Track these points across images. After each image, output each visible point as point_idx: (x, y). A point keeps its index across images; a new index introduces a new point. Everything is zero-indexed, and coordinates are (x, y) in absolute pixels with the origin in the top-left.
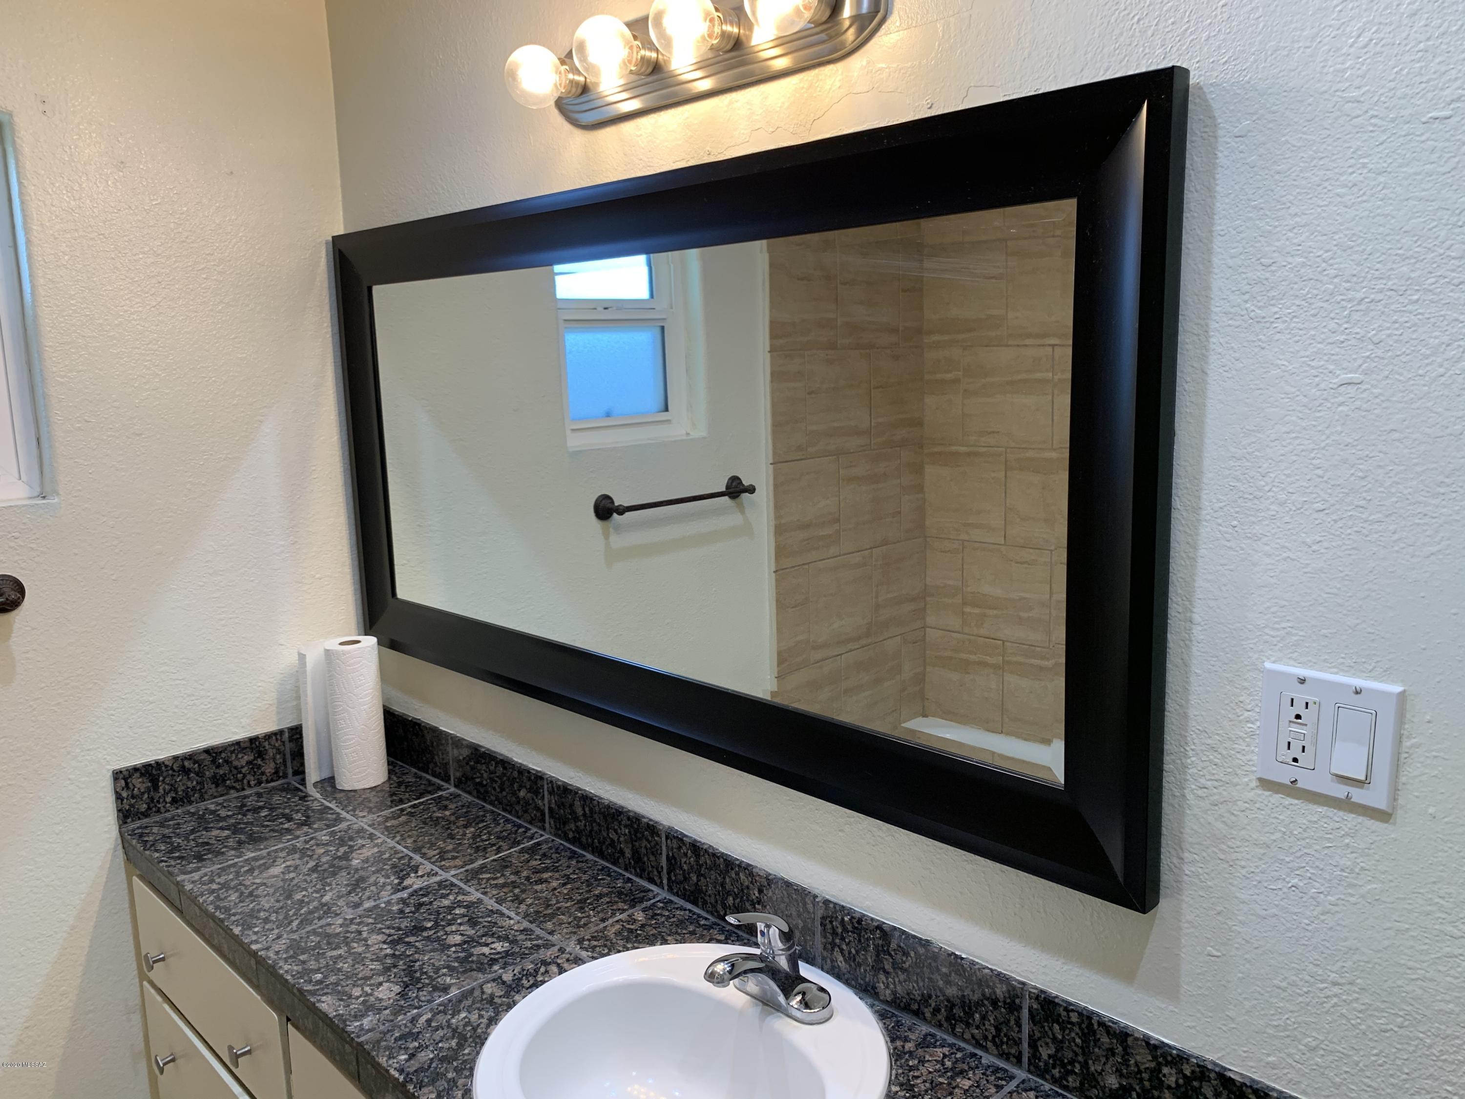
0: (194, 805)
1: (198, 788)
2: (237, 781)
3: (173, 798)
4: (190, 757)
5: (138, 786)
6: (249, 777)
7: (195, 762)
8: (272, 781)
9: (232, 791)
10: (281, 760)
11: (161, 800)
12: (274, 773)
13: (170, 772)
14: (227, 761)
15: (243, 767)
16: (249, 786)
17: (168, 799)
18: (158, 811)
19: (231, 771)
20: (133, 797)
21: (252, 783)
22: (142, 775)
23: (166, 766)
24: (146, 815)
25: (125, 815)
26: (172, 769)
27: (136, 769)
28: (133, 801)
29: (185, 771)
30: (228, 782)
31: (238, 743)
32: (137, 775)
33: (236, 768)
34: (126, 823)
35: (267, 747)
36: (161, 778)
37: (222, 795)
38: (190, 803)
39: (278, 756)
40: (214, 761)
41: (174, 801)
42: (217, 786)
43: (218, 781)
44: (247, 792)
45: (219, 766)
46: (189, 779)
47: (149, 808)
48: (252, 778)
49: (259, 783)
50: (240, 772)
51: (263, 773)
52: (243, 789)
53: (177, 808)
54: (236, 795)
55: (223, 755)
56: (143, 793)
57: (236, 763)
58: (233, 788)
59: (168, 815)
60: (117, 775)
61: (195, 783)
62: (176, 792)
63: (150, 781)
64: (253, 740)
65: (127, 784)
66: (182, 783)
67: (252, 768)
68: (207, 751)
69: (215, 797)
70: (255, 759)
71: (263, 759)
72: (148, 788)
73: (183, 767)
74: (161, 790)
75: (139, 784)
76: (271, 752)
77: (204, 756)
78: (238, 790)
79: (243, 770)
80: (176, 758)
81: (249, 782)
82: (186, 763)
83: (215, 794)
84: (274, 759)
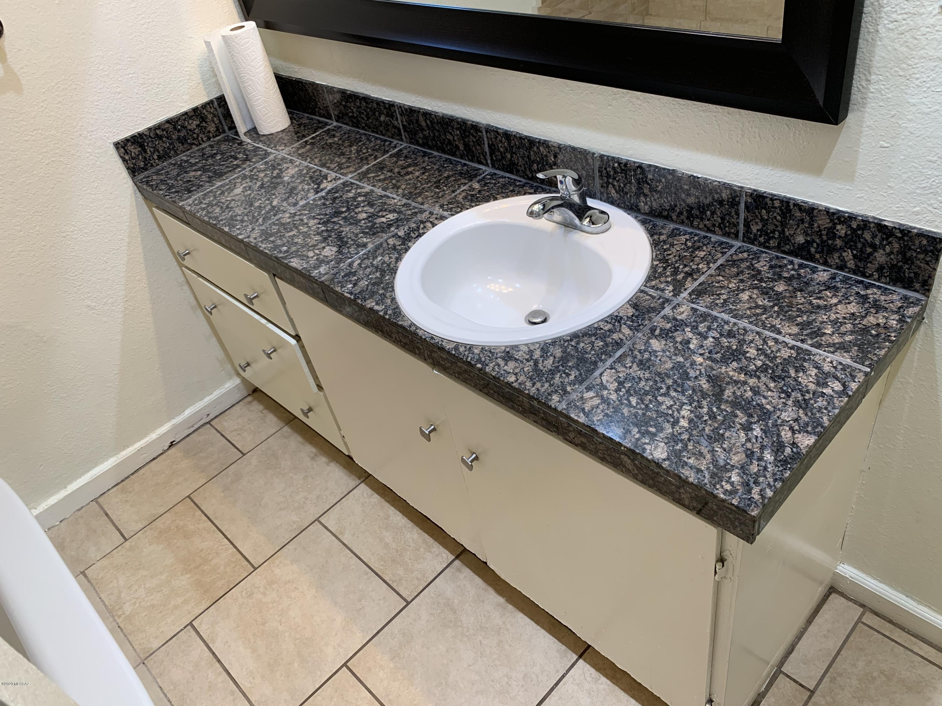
0: (173, 158)
1: (171, 147)
2: (194, 139)
3: (158, 156)
4: (158, 127)
5: (133, 151)
6: (201, 135)
7: (163, 130)
8: (217, 136)
9: (194, 146)
10: (218, 121)
11: (151, 158)
12: (216, 131)
13: (150, 139)
14: (183, 127)
15: (195, 129)
16: (203, 141)
17: (156, 157)
18: (152, 165)
19: (188, 133)
20: (133, 158)
21: (204, 139)
22: (133, 143)
23: (146, 135)
24: (145, 169)
25: (133, 171)
26: (150, 137)
27: (127, 140)
28: (134, 161)
29: (160, 137)
30: (189, 141)
31: (186, 113)
32: (130, 144)
33: (190, 130)
34: (135, 176)
35: (206, 113)
36: (146, 144)
37: (188, 150)
38: (170, 157)
39: (215, 119)
40: (175, 128)
41: (159, 158)
42: (183, 144)
43: (183, 141)
44: (203, 146)
45: (179, 131)
46: (163, 142)
47: (146, 165)
48: (203, 136)
49: (209, 138)
50: (194, 133)
51: (209, 132)
52: (200, 144)
53: (163, 162)
54: (197, 148)
55: (180, 123)
56: (138, 155)
57: (189, 127)
58: (193, 144)
59: (158, 167)
60: (117, 145)
61: (168, 144)
62: (158, 151)
63: (140, 147)
64: (195, 110)
65: (125, 150)
66: (162, 145)
67: (201, 129)
68: (168, 121)
69: (184, 152)
70: (201, 122)
71: (206, 122)
72: (139, 151)
73: (157, 134)
74: (149, 152)
75: (134, 150)
76: (210, 117)
77: (167, 125)
78: (197, 146)
79: (196, 131)
80: (150, 129)
81: (202, 139)
82: (158, 132)
83: (184, 150)
84: (213, 121)
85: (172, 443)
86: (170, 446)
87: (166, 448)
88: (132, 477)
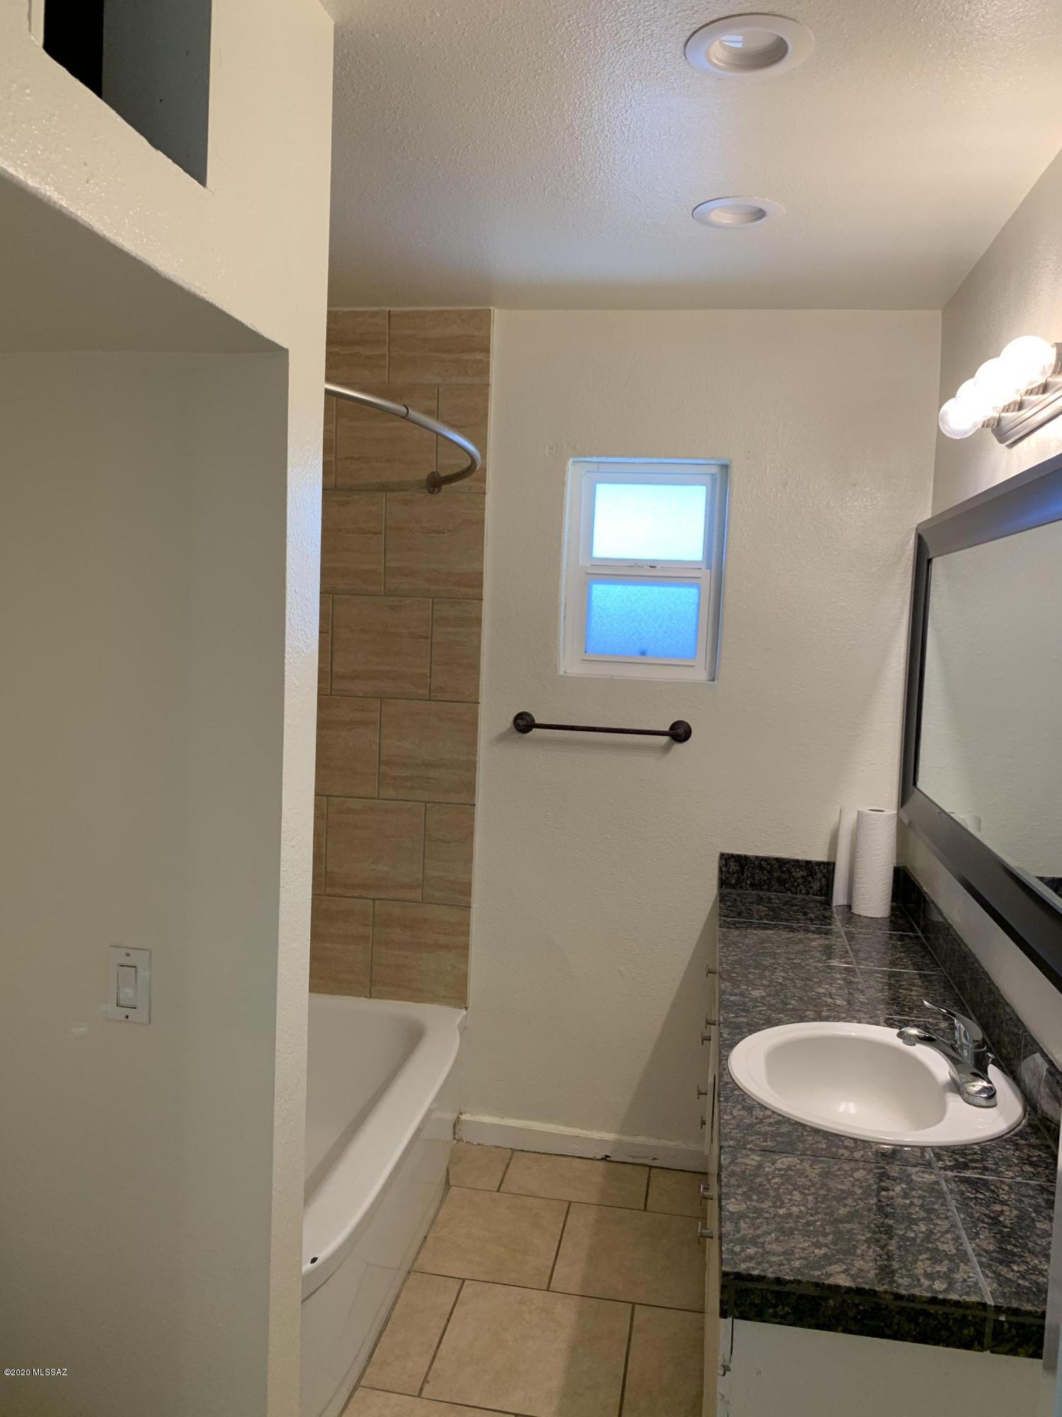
0: (763, 892)
1: (768, 882)
2: (793, 886)
3: (751, 882)
4: (766, 859)
5: (732, 867)
6: (801, 886)
7: (768, 864)
8: (816, 895)
9: (789, 892)
10: (825, 883)
11: (744, 881)
12: (819, 890)
13: (752, 865)
14: (789, 871)
15: (798, 878)
16: (801, 893)
17: (749, 882)
18: (741, 888)
19: (790, 878)
20: (729, 873)
21: (803, 891)
22: (735, 861)
23: (750, 860)
24: (734, 887)
25: (723, 883)
26: (754, 863)
27: (732, 856)
28: (728, 875)
29: (762, 868)
30: (787, 885)
31: (797, 861)
32: (733, 860)
33: (794, 877)
34: (721, 887)
35: (817, 870)
36: (746, 867)
37: (782, 892)
38: (762, 890)
39: (823, 880)
40: (780, 867)
41: (752, 885)
42: (780, 885)
43: (781, 882)
44: (798, 896)
45: (783, 872)
46: (763, 873)
47: (736, 884)
48: (803, 888)
49: (808, 893)
50: (796, 882)
51: (811, 888)
52: (796, 894)
53: (753, 890)
54: (791, 895)
55: (787, 866)
56: (734, 873)
57: (794, 874)
58: (790, 890)
59: (747, 892)
60: (722, 855)
61: (766, 878)
62: (754, 880)
63: (740, 867)
64: (808, 863)
65: (726, 863)
66: (760, 876)
67: (805, 882)
68: (777, 860)
69: (777, 892)
70: (808, 876)
71: (813, 878)
72: (737, 870)
73: (761, 864)
74: (745, 874)
75: (734, 867)
76: (819, 875)
77: (774, 862)
78: (793, 893)
79: (799, 881)
80: (757, 857)
81: (801, 890)
82: (763, 863)
83: (778, 890)
84: (820, 880)
85: (607, 1156)
86: (603, 1159)
87: (598, 1157)
88: (554, 1157)
